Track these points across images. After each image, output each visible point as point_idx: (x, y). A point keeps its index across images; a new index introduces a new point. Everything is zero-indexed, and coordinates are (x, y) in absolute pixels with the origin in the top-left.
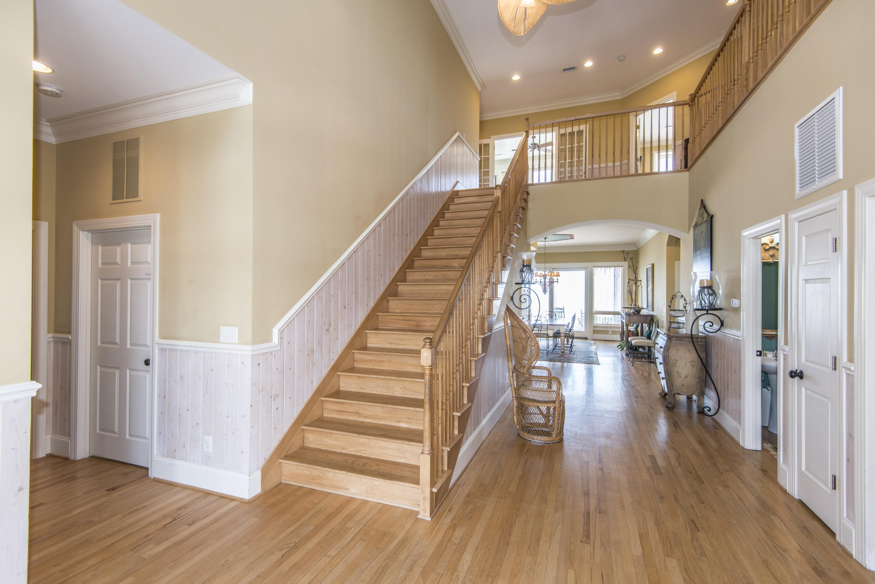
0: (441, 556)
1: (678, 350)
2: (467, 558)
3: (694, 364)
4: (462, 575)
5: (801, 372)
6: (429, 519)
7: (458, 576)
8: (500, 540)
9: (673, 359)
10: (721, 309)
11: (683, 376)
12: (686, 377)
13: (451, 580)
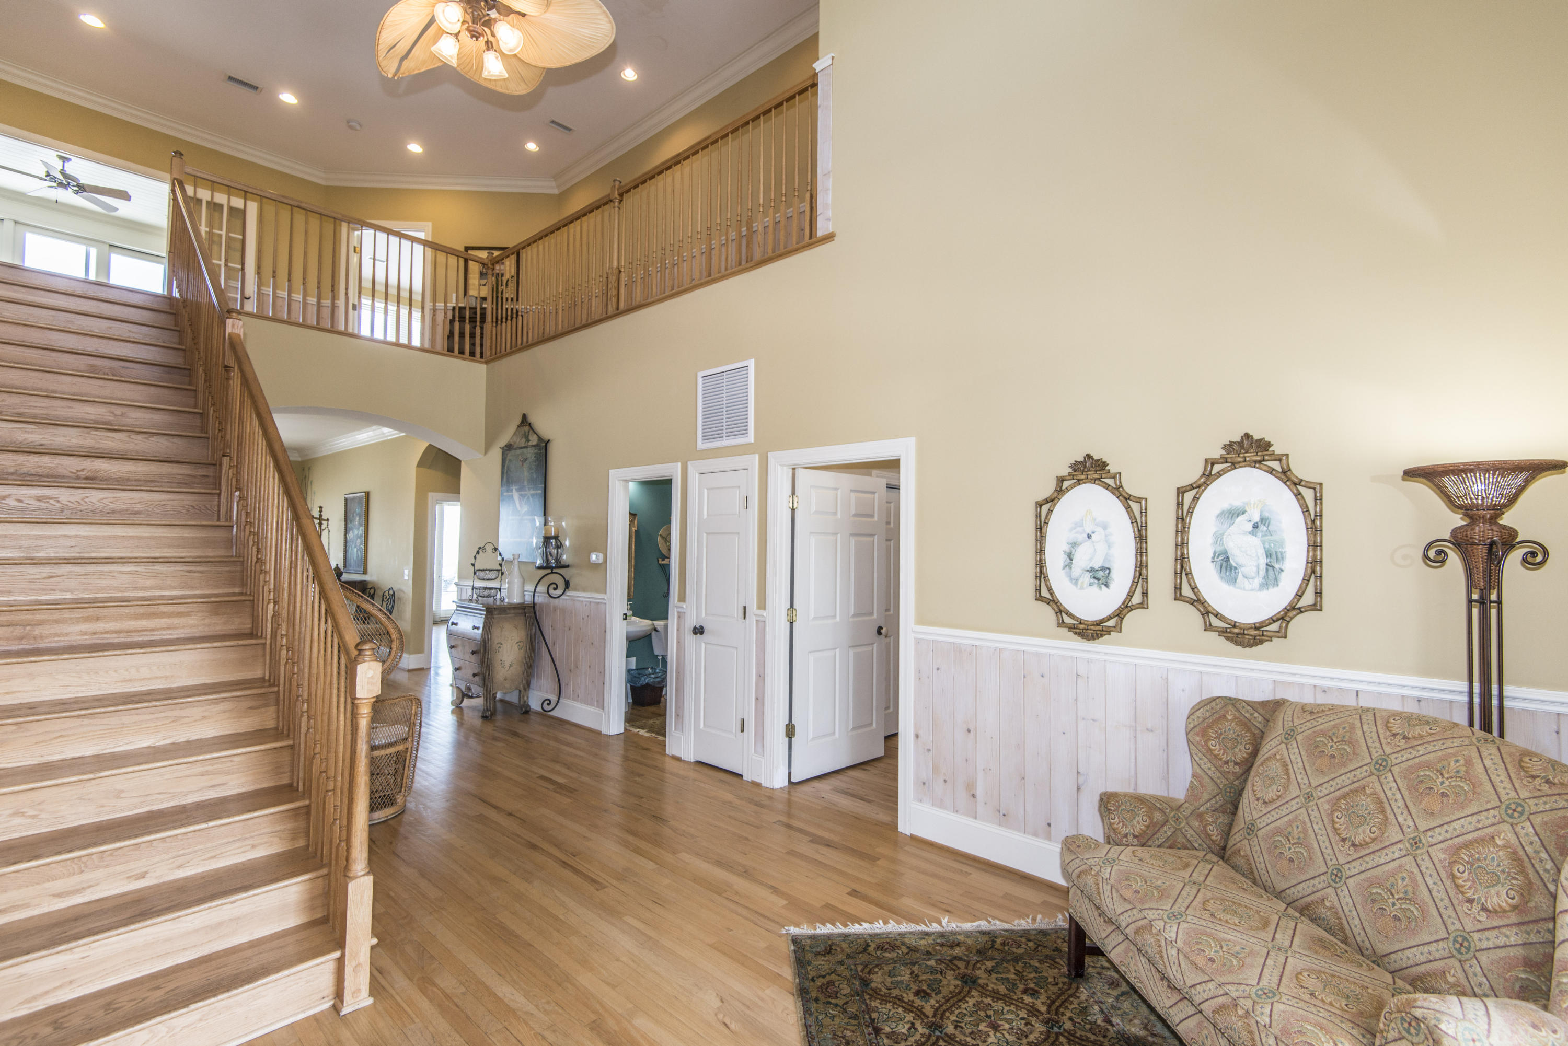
0: (468, 1017)
1: (502, 628)
2: (505, 991)
3: (521, 644)
4: (531, 1008)
5: (702, 627)
6: (370, 1001)
7: (527, 1013)
8: (513, 948)
9: (496, 642)
10: (568, 566)
11: (507, 665)
12: (511, 666)
13: (526, 1023)
